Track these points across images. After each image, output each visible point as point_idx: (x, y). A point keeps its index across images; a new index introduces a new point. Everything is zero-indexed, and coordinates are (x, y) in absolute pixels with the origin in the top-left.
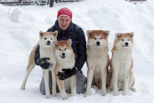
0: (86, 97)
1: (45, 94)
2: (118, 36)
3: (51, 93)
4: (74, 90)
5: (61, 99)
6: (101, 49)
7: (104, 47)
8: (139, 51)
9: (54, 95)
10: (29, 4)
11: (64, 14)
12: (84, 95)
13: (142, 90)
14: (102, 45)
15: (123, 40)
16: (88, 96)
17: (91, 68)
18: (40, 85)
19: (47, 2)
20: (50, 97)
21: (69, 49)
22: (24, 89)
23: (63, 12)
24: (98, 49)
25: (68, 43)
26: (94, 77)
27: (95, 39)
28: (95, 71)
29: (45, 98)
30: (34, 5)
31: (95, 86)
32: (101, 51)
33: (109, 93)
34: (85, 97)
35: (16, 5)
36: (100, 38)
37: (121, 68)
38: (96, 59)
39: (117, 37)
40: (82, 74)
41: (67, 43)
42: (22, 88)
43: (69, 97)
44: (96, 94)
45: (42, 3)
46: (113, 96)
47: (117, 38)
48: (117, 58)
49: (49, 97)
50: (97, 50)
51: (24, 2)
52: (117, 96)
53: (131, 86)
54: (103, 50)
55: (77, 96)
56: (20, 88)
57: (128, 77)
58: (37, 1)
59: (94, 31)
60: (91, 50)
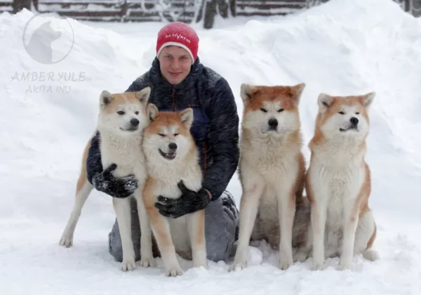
0: (232, 272)
1: (120, 260)
2: (325, 104)
3: (138, 258)
4: (200, 252)
5: (163, 275)
6: (280, 140)
7: (288, 133)
8: (399, 151)
9: (146, 264)
10: (147, 18)
11: (174, 41)
12: (227, 267)
13: (397, 259)
14: (282, 128)
15: (342, 113)
16: (238, 269)
17: (253, 191)
18: (110, 235)
19: (197, 14)
20: (133, 269)
21: (185, 135)
22: (69, 245)
23: (170, 36)
24: (272, 140)
25: (183, 118)
26: (258, 215)
27: (265, 111)
28: (261, 200)
29: (121, 272)
30: (160, 21)
31: (264, 241)
32: (279, 144)
33: (302, 262)
34: (229, 271)
35: (112, 21)
36: (279, 108)
37: (333, 192)
38: (265, 166)
39: (322, 106)
40: (233, 207)
41: (180, 119)
42: (63, 242)
43: (186, 269)
44: (264, 264)
45: (182, 18)
46: (309, 271)
47: (324, 110)
48: (322, 166)
49: (129, 267)
50: (269, 143)
51: (132, 14)
52: (318, 271)
53: (366, 246)
54: (285, 141)
55: (207, 268)
56: (58, 241)
57: (353, 219)
58: (168, 12)
59: (260, 89)
60: (252, 142)
